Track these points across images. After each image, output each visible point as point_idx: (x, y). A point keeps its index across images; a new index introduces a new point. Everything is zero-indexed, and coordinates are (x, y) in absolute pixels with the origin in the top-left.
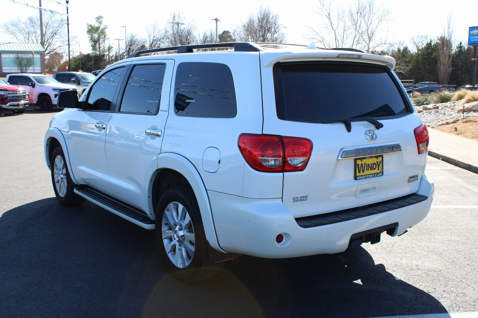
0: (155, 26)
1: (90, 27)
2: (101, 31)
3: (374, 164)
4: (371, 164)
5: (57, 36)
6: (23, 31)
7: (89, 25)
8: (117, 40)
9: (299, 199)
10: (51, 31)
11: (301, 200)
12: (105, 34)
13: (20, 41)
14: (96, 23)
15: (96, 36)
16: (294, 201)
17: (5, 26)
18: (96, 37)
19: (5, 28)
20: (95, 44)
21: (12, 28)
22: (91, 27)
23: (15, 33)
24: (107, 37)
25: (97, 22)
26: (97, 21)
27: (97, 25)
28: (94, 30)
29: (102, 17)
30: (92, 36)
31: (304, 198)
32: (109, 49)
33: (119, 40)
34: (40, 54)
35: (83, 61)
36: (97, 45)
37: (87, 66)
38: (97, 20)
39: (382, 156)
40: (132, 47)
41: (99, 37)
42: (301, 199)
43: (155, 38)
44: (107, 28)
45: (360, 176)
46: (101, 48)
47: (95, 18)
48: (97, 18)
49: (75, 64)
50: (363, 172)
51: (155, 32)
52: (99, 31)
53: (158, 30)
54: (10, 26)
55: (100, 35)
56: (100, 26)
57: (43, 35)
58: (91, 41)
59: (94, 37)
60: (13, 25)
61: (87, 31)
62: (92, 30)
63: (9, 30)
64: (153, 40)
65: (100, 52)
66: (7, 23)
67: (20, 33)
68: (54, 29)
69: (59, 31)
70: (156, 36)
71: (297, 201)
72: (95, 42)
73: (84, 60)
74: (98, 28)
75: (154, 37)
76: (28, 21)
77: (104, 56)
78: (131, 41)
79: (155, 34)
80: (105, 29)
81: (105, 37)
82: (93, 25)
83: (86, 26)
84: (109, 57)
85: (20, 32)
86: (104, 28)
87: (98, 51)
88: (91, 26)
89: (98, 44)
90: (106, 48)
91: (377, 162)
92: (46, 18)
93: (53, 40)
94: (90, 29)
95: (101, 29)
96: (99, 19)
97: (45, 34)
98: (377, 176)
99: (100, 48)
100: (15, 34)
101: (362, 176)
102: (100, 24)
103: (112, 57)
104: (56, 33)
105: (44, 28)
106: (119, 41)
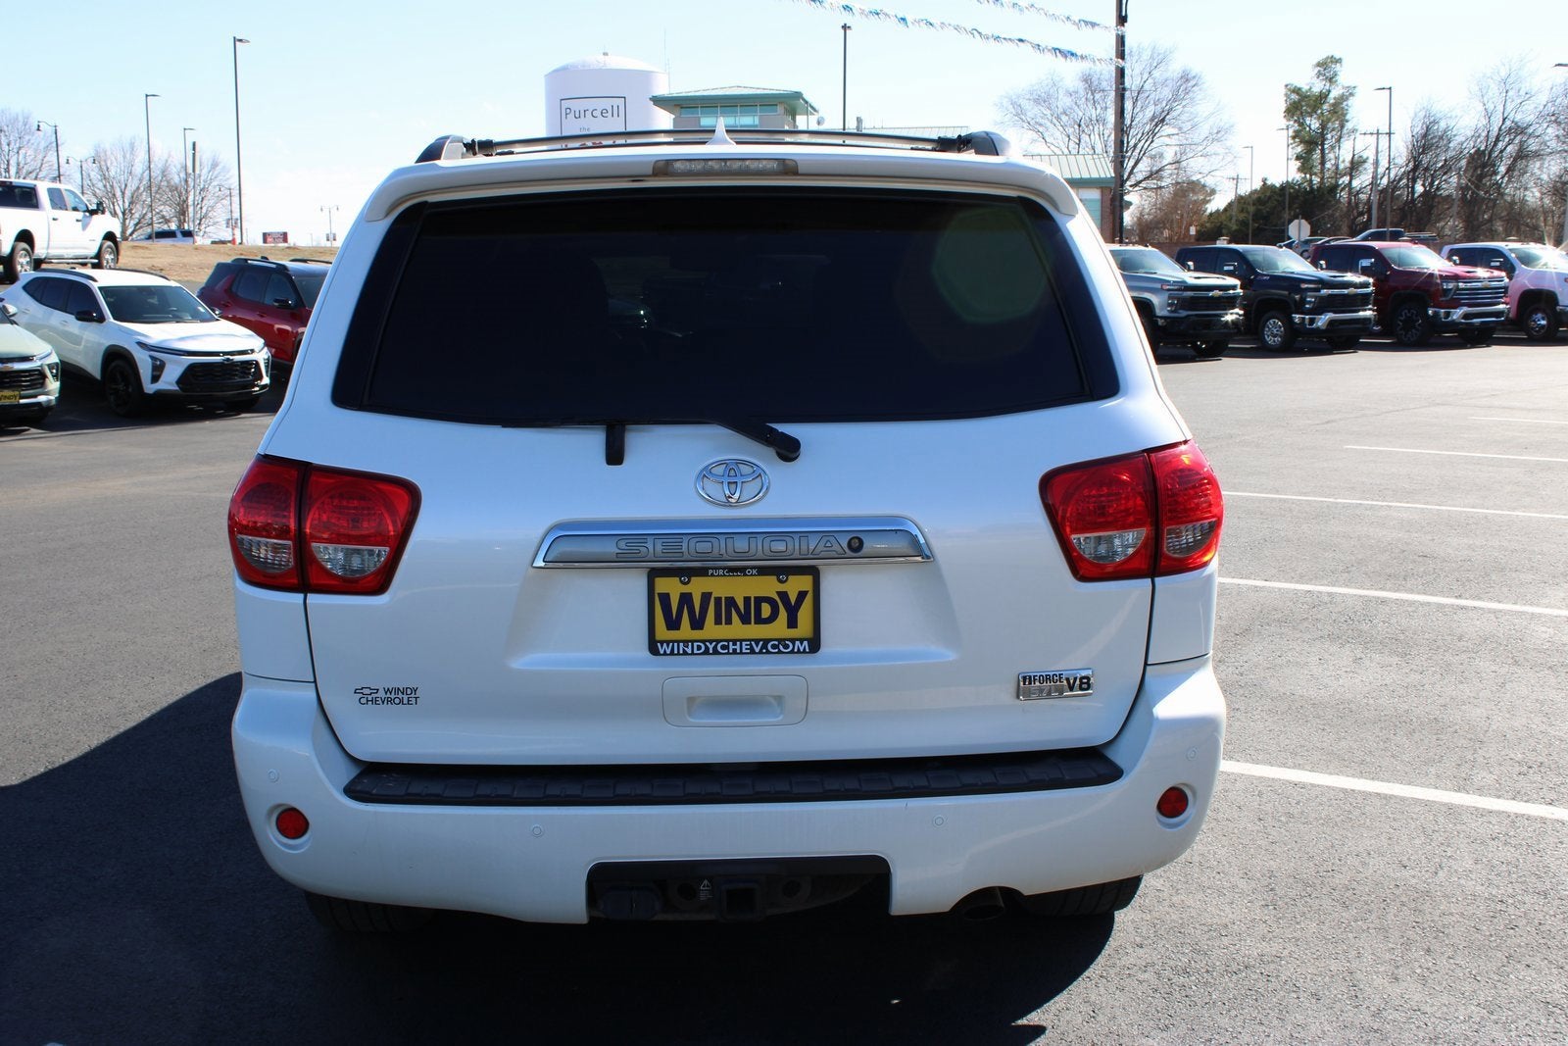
0: (1510, 80)
1: (1294, 97)
2: (1334, 105)
3: (759, 600)
4: (747, 600)
5: (1167, 130)
6: (1064, 118)
7: (1292, 88)
8: (1372, 134)
9: (381, 694)
10: (1149, 113)
11: (390, 701)
12: (1345, 115)
13: (1052, 147)
14: (1318, 81)
15: (1314, 123)
16: (364, 701)
17: (1013, 104)
18: (1313, 127)
19: (1013, 110)
20: (1309, 152)
21: (1033, 111)
22: (1298, 94)
23: (1041, 125)
24: (1349, 126)
25: (1321, 78)
26: (1319, 74)
27: (1318, 86)
28: (1307, 105)
29: (1339, 61)
30: (1301, 124)
31: (402, 696)
32: (1356, 165)
33: (1378, 134)
34: (1102, 188)
35: (1265, 210)
36: (1317, 155)
37: (1275, 226)
38: (1319, 71)
39: (814, 572)
40: (1425, 160)
41: (1323, 126)
42: (388, 695)
43: (1508, 123)
44: (1351, 94)
45: (673, 642)
46: (1328, 165)
47: (1315, 62)
48: (1319, 65)
49: (1242, 216)
50: (697, 624)
51: (1509, 101)
52: (1326, 107)
53: (1522, 93)
54: (1027, 105)
55: (1329, 120)
56: (1329, 91)
57: (1121, 129)
58: (1297, 140)
59: (1308, 129)
60: (1037, 101)
61: (1284, 109)
62: (1300, 104)
63: (1023, 117)
64: (1500, 129)
65: (1322, 179)
66: (1018, 97)
67: (1057, 124)
68: (1159, 109)
69: (1174, 114)
70: (1511, 116)
71: (374, 701)
72: (1311, 145)
73: (1270, 204)
74: (1323, 97)
75: (1504, 120)
76: (1081, 86)
77: (1334, 188)
78: (1425, 136)
79: (1508, 110)
80: (1347, 99)
81: (1342, 127)
82: (1305, 88)
83: (1283, 91)
84: (1350, 193)
85: (1055, 121)
86: (1343, 98)
87: (1316, 174)
88: (1297, 91)
89: (1318, 151)
90: (1344, 165)
91: (783, 595)
92: (1137, 71)
93: (1152, 142)
94: (1295, 102)
95: (1332, 101)
96: (1327, 67)
97: (1131, 125)
98: (780, 652)
99: (1323, 163)
100: (1041, 129)
101: (686, 642)
102: (1328, 84)
103: (1358, 193)
104: (1163, 120)
105: (1128, 105)
106: (1378, 139)
